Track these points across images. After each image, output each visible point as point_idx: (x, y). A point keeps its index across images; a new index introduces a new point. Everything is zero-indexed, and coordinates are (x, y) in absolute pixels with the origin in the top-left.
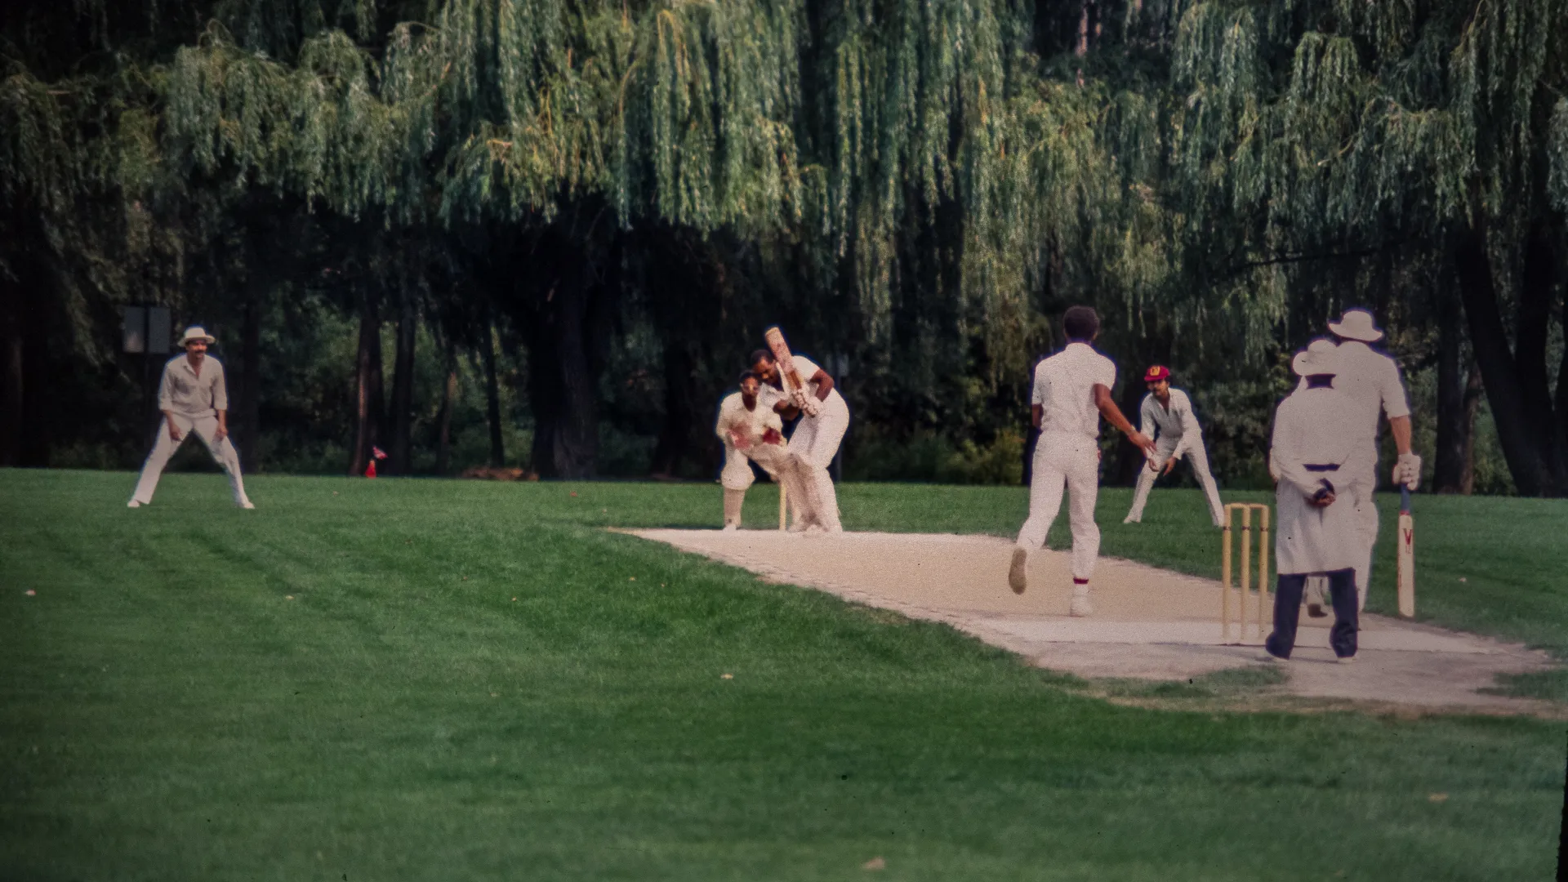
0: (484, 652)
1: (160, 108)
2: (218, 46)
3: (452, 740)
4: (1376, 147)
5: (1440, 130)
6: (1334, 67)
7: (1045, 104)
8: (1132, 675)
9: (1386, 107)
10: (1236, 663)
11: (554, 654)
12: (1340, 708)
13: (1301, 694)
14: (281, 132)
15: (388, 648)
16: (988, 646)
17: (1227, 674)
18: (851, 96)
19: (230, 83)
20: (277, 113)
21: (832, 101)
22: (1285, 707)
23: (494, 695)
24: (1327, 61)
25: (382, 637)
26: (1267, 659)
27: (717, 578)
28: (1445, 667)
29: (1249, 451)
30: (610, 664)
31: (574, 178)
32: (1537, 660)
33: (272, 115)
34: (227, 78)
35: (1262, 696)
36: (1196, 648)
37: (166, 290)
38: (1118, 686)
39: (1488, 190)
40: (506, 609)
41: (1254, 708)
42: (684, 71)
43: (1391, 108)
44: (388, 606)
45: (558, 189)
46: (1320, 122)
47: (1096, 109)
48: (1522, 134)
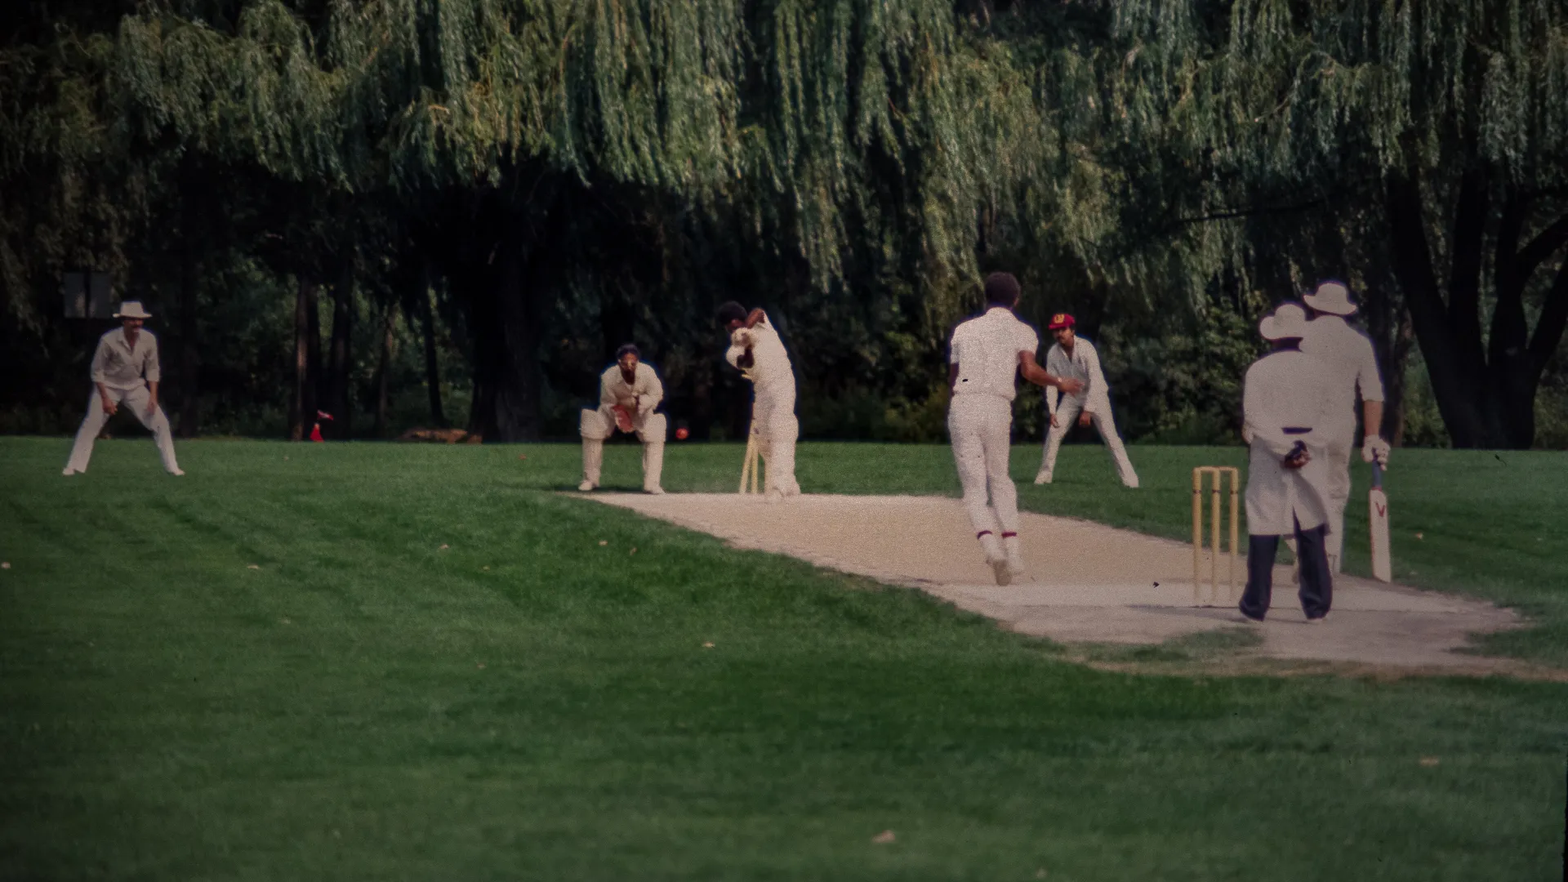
0: (464, 622)
1: (99, 78)
2: (157, 15)
3: (447, 713)
4: (1312, 102)
5: (1376, 84)
6: (1268, 23)
7: (983, 62)
8: (1108, 639)
9: (1320, 62)
10: (1210, 624)
11: (533, 624)
12: (1319, 670)
13: (1279, 656)
14: (222, 101)
15: (370, 619)
16: (965, 611)
17: (1201, 637)
18: (789, 57)
19: (169, 53)
20: (217, 81)
21: (772, 63)
22: (1261, 670)
23: (481, 667)
24: (1262, 17)
25: (362, 608)
26: (1240, 620)
27: (685, 545)
28: (1417, 628)
29: (1181, 404)
30: (589, 633)
31: (516, 142)
32: (1508, 619)
33: (211, 83)
34: (166, 47)
35: (1239, 658)
36: (1170, 610)
37: (101, 255)
38: (1096, 650)
39: (1424, 142)
40: (478, 577)
41: (1232, 671)
42: (621, 34)
43: (1326, 63)
44: (362, 576)
45: (501, 154)
46: (1256, 77)
47: (1033, 67)
48: (1456, 89)
